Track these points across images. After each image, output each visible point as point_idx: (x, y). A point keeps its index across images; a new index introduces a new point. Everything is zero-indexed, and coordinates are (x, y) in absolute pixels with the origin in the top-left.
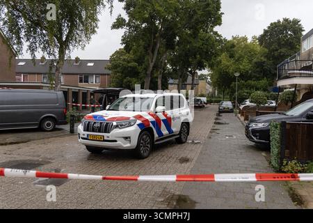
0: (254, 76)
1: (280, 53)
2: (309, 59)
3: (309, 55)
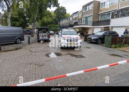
0: (53, 23)
2: (76, 20)
3: (76, 19)
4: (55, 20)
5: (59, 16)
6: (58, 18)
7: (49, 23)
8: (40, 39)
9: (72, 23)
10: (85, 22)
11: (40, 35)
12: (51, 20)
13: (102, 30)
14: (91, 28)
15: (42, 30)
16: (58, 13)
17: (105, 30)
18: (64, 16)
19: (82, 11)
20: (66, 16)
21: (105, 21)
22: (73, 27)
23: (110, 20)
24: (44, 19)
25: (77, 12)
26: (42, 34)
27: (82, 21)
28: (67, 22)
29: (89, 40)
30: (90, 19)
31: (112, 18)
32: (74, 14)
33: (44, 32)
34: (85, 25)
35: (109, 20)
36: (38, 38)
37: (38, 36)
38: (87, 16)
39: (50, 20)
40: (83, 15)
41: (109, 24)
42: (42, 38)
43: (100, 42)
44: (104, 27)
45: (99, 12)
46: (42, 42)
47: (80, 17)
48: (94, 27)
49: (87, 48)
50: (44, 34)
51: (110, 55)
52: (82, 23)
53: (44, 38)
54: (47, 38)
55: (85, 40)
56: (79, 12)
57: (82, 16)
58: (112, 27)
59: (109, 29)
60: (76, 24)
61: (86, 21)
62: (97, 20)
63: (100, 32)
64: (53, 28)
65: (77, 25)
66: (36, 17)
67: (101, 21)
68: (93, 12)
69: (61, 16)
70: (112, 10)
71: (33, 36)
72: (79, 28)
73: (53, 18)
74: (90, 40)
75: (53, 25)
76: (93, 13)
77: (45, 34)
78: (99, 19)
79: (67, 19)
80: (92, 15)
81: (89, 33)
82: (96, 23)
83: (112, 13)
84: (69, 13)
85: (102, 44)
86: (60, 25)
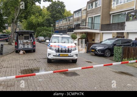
0: (45, 25)
1: (57, 15)
2: (78, 21)
3: (78, 19)
4: (48, 20)
5: (54, 14)
6: (52, 18)
7: (39, 25)
8: (20, 48)
9: (73, 26)
10: (90, 24)
11: (19, 42)
12: (42, 21)
13: (114, 37)
14: (99, 33)
15: (23, 35)
16: (53, 11)
17: (117, 37)
18: (61, 14)
19: (87, 9)
20: (65, 14)
21: (118, 24)
22: (73, 32)
23: (125, 22)
24: (32, 19)
25: (80, 10)
26: (23, 41)
27: (86, 23)
28: (65, 24)
29: (92, 50)
30: (98, 21)
31: (127, 21)
32: (75, 12)
33: (26, 38)
34: (90, 29)
35: (123, 23)
36: (17, 47)
37: (17, 43)
38: (93, 16)
39: (40, 20)
40: (89, 15)
41: (123, 29)
42: (22, 46)
43: (108, 54)
44: (117, 33)
45: (110, 12)
46: (21, 52)
47: (84, 17)
48: (103, 33)
49: (87, 63)
50: (25, 41)
51: (116, 72)
52: (87, 27)
53: (26, 47)
54: (30, 47)
55: (88, 51)
56: (82, 10)
57: (87, 16)
58: (128, 33)
59: (124, 36)
60: (78, 27)
61: (92, 23)
62: (108, 23)
63: (109, 39)
64: (45, 33)
65: (79, 29)
66: (17, 15)
67: (113, 24)
68: (101, 10)
69: (58, 14)
70: (128, 9)
71: (10, 44)
72: (82, 33)
73: (46, 18)
74: (94, 51)
75: (45, 27)
76: (101, 12)
77: (27, 41)
78: (110, 21)
79: (65, 20)
80: (100, 15)
81: (96, 41)
82: (106, 27)
83: (127, 13)
84: (70, 11)
85: (111, 58)
86: (55, 28)
